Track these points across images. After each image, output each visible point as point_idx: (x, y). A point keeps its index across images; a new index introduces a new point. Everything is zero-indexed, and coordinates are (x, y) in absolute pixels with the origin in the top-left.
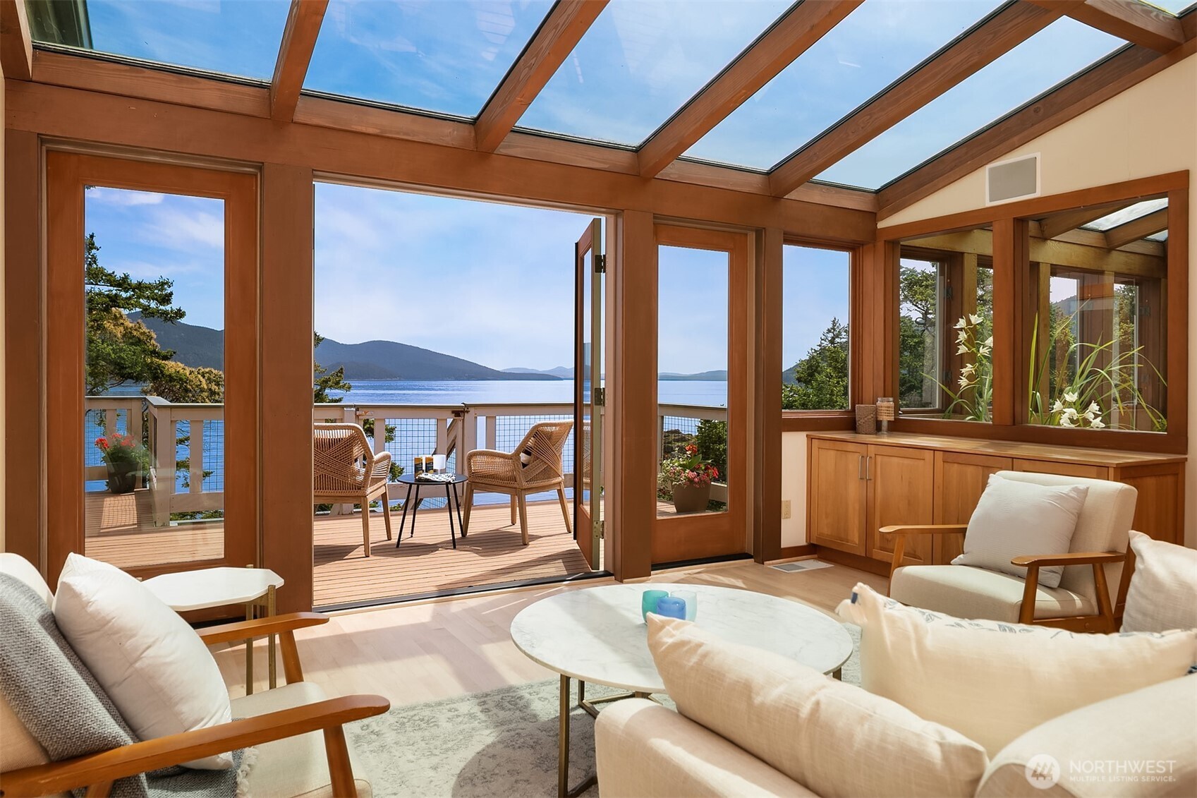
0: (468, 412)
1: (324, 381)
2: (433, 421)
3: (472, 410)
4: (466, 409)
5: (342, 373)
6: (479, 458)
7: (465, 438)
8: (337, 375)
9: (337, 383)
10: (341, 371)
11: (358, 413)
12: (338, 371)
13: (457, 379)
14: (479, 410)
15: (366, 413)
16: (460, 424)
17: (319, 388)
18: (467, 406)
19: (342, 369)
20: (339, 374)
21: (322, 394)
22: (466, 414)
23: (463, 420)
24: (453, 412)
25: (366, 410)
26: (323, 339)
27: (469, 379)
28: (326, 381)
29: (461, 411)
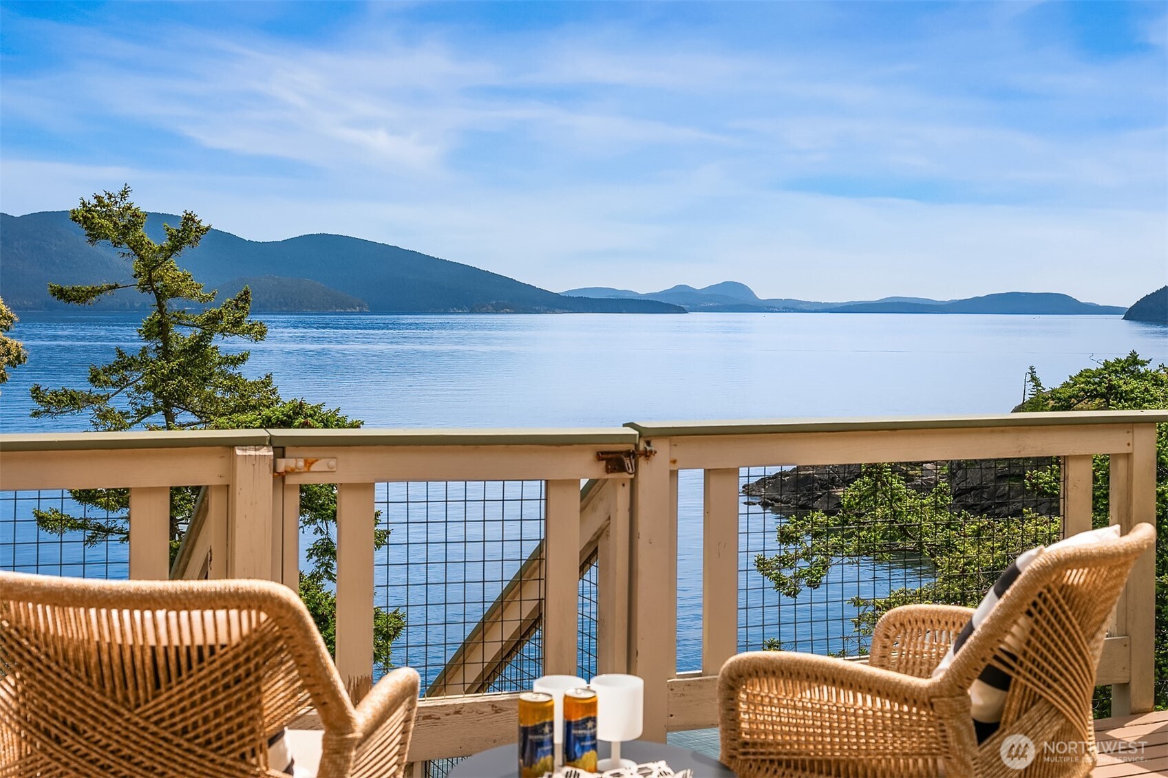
0: (648, 455)
1: (209, 319)
2: (534, 489)
3: (662, 449)
4: (642, 446)
5: (247, 301)
6: (761, 688)
7: (642, 544)
8: (236, 305)
9: (237, 323)
10: (245, 297)
11: (282, 465)
12: (238, 295)
13: (473, 311)
14: (683, 451)
15: (309, 463)
16: (623, 495)
17: (199, 331)
18: (649, 435)
19: (246, 293)
20: (241, 305)
21: (206, 346)
22: (642, 461)
23: (632, 481)
24: (601, 456)
25: (310, 453)
26: (207, 229)
27: (498, 309)
28: (214, 320)
29: (629, 454)
